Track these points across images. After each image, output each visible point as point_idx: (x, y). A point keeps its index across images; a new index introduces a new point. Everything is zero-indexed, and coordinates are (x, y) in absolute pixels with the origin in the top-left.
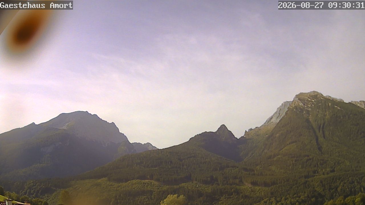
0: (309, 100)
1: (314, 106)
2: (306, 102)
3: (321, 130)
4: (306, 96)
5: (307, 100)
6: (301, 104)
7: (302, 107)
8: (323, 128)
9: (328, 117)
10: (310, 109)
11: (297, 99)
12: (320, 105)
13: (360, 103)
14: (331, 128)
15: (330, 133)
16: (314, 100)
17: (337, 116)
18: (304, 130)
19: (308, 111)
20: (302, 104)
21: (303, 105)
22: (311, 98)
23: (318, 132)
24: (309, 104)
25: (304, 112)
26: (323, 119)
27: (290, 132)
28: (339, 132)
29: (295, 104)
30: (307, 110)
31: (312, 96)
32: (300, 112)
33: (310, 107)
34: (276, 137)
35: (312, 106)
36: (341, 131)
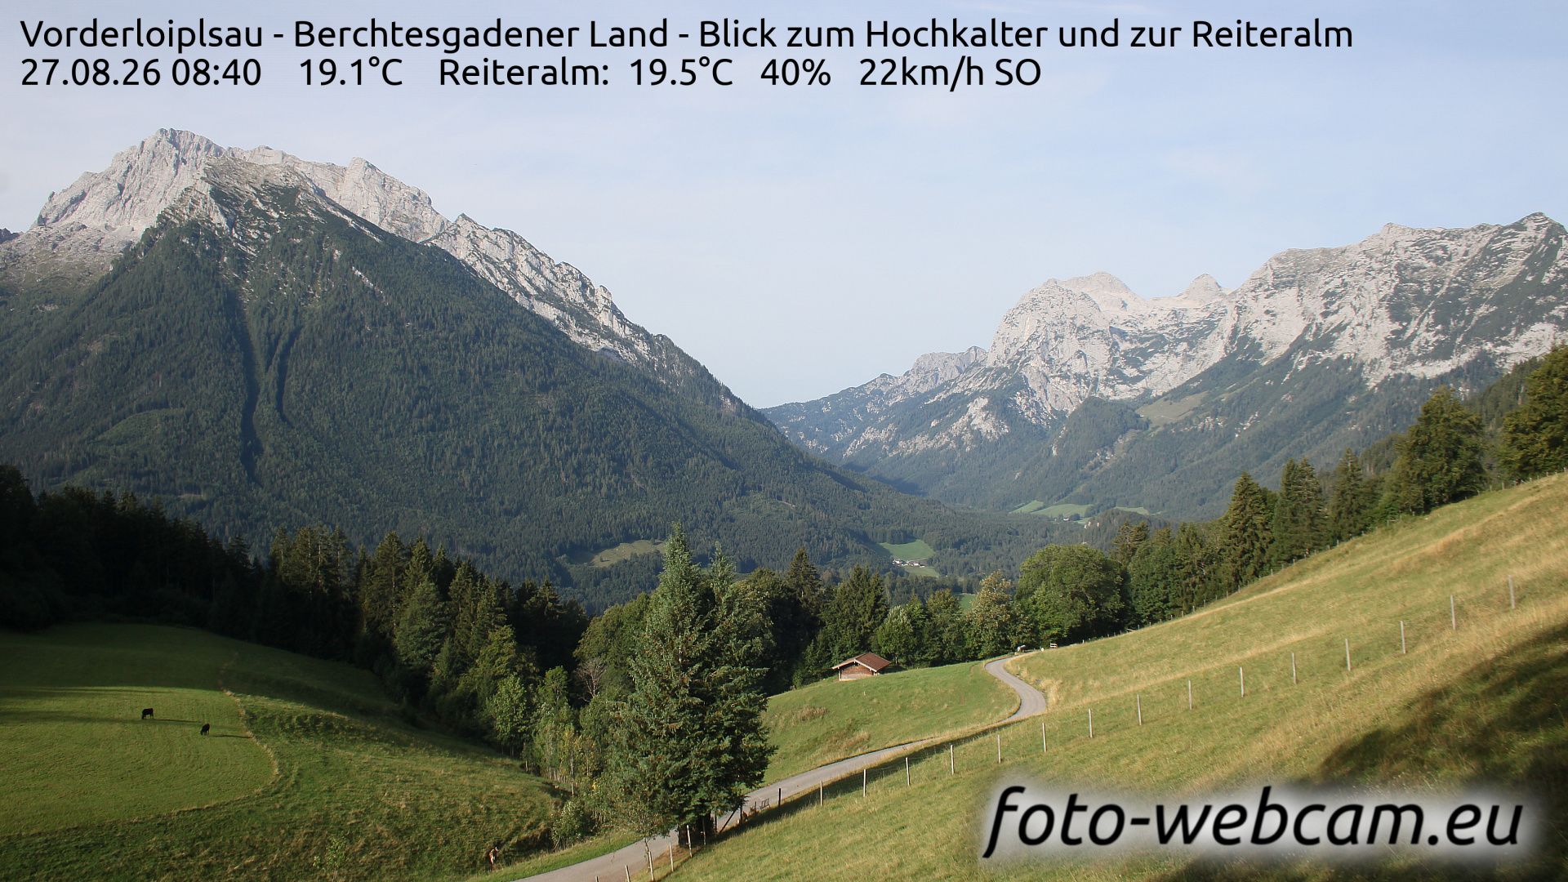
0: (260, 205)
1: (273, 242)
2: (242, 210)
3: (276, 362)
4: (249, 183)
5: (250, 204)
6: (218, 219)
7: (221, 230)
8: (285, 354)
9: (316, 305)
10: (251, 251)
11: (209, 187)
12: (295, 246)
13: (493, 236)
14: (316, 364)
15: (307, 388)
16: (276, 210)
17: (349, 316)
18: (207, 352)
19: (243, 254)
20: (223, 220)
21: (225, 225)
22: (268, 199)
23: (262, 369)
24: (252, 228)
25: (225, 259)
26: (296, 312)
27: (152, 345)
28: (342, 390)
29: (192, 209)
30: (236, 249)
31: (273, 190)
32: (208, 253)
33: (255, 243)
34: (88, 353)
35: (265, 239)
36: (351, 386)
